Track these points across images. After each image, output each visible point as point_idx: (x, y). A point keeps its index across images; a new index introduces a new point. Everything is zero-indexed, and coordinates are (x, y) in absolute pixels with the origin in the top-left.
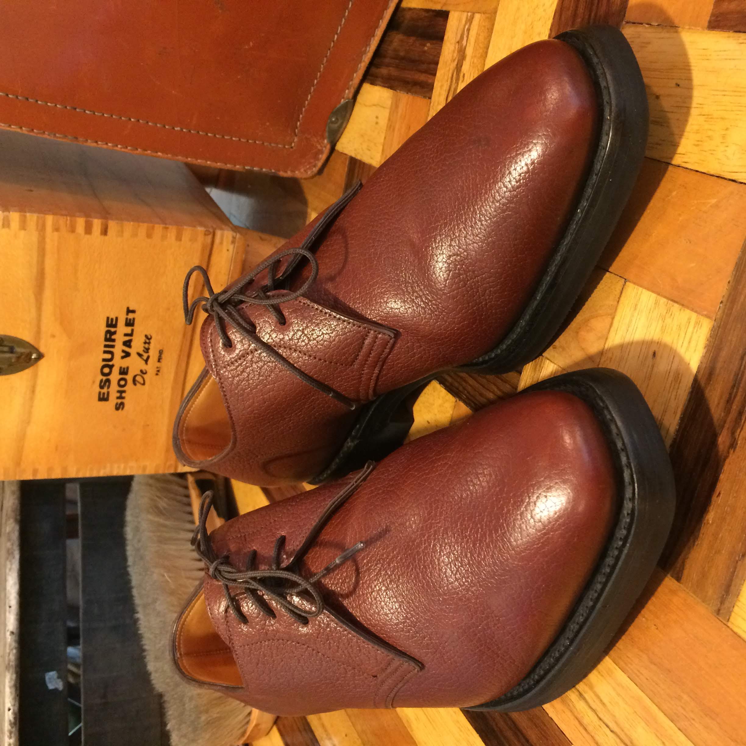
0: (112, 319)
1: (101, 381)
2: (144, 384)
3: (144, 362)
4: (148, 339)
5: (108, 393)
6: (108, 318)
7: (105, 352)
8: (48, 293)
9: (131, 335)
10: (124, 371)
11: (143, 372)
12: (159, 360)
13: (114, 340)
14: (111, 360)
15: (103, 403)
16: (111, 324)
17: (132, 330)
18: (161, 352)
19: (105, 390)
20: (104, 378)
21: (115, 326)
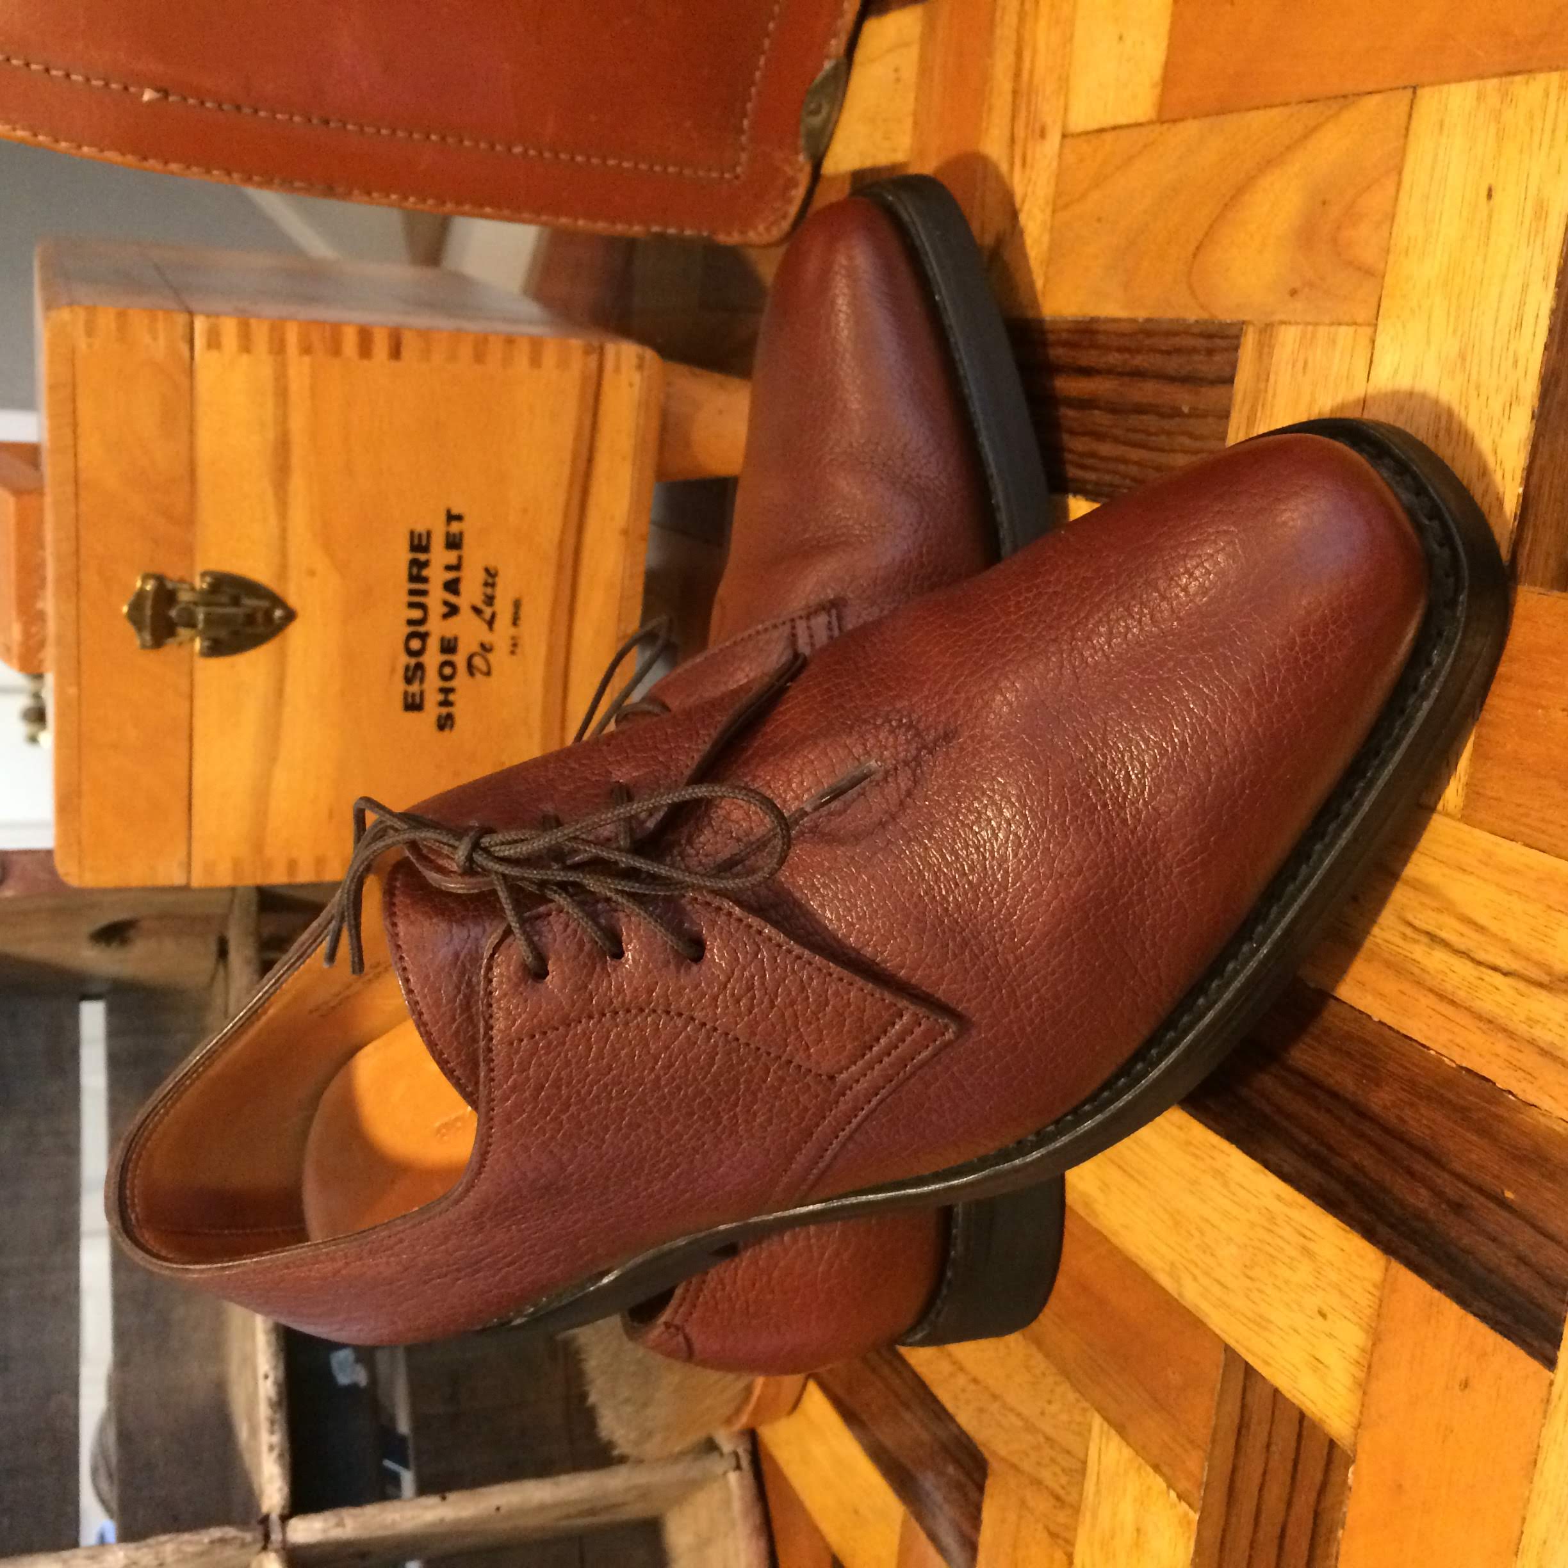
0: (420, 535)
1: (407, 668)
2: (488, 673)
3: (485, 627)
4: (491, 575)
5: (422, 693)
6: (412, 533)
7: (412, 605)
8: (298, 483)
9: (457, 567)
10: (449, 647)
11: (486, 648)
12: (515, 621)
13: (425, 580)
14: (422, 622)
15: (412, 716)
16: (420, 544)
17: (460, 558)
18: (517, 605)
19: (415, 688)
20: (413, 661)
21: (425, 549)
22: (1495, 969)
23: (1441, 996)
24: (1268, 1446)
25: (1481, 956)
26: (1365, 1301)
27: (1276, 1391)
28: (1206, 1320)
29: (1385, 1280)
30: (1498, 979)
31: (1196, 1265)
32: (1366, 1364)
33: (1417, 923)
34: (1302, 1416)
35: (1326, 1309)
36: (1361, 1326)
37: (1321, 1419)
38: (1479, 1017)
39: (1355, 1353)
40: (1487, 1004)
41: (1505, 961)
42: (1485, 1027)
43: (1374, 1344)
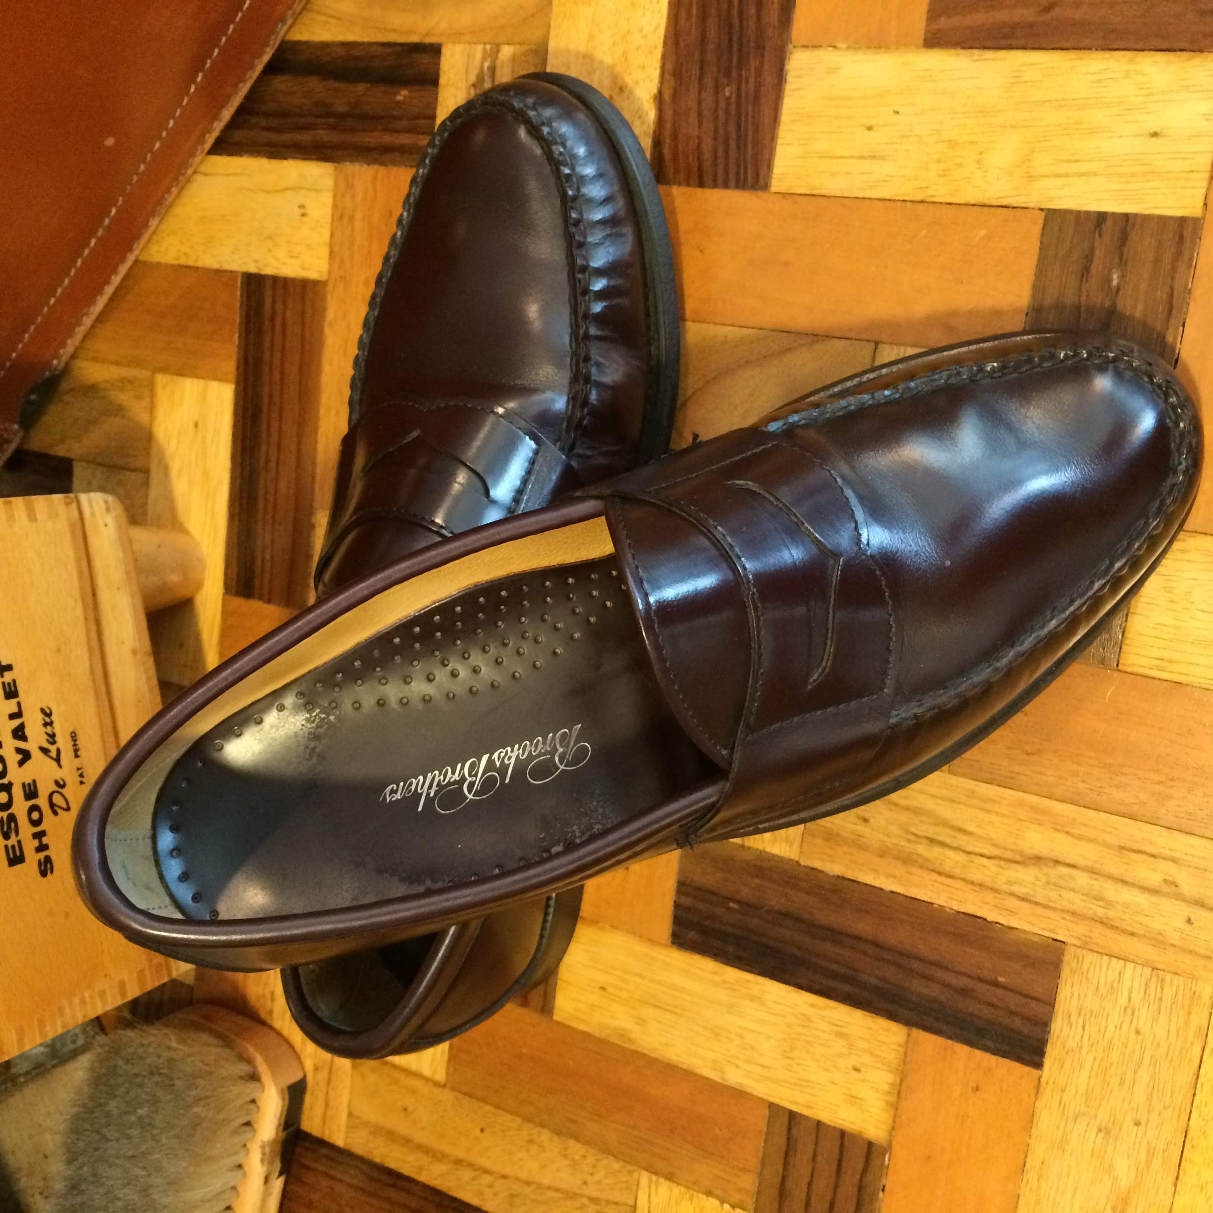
22: (982, 855)
23: (940, 873)
24: (814, 1157)
25: (970, 848)
26: (892, 1056)
27: (819, 1124)
28: (749, 1091)
29: (907, 1042)
30: (984, 861)
31: (738, 1058)
32: (896, 1092)
33: (919, 833)
34: (843, 1134)
35: (858, 1066)
36: (889, 1071)
37: (860, 1132)
38: (972, 883)
39: (886, 1088)
40: (976, 875)
41: (988, 850)
42: (977, 888)
43: (901, 1081)
